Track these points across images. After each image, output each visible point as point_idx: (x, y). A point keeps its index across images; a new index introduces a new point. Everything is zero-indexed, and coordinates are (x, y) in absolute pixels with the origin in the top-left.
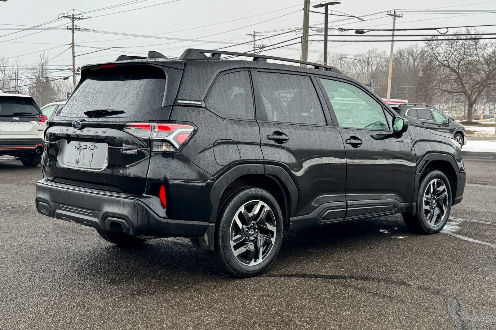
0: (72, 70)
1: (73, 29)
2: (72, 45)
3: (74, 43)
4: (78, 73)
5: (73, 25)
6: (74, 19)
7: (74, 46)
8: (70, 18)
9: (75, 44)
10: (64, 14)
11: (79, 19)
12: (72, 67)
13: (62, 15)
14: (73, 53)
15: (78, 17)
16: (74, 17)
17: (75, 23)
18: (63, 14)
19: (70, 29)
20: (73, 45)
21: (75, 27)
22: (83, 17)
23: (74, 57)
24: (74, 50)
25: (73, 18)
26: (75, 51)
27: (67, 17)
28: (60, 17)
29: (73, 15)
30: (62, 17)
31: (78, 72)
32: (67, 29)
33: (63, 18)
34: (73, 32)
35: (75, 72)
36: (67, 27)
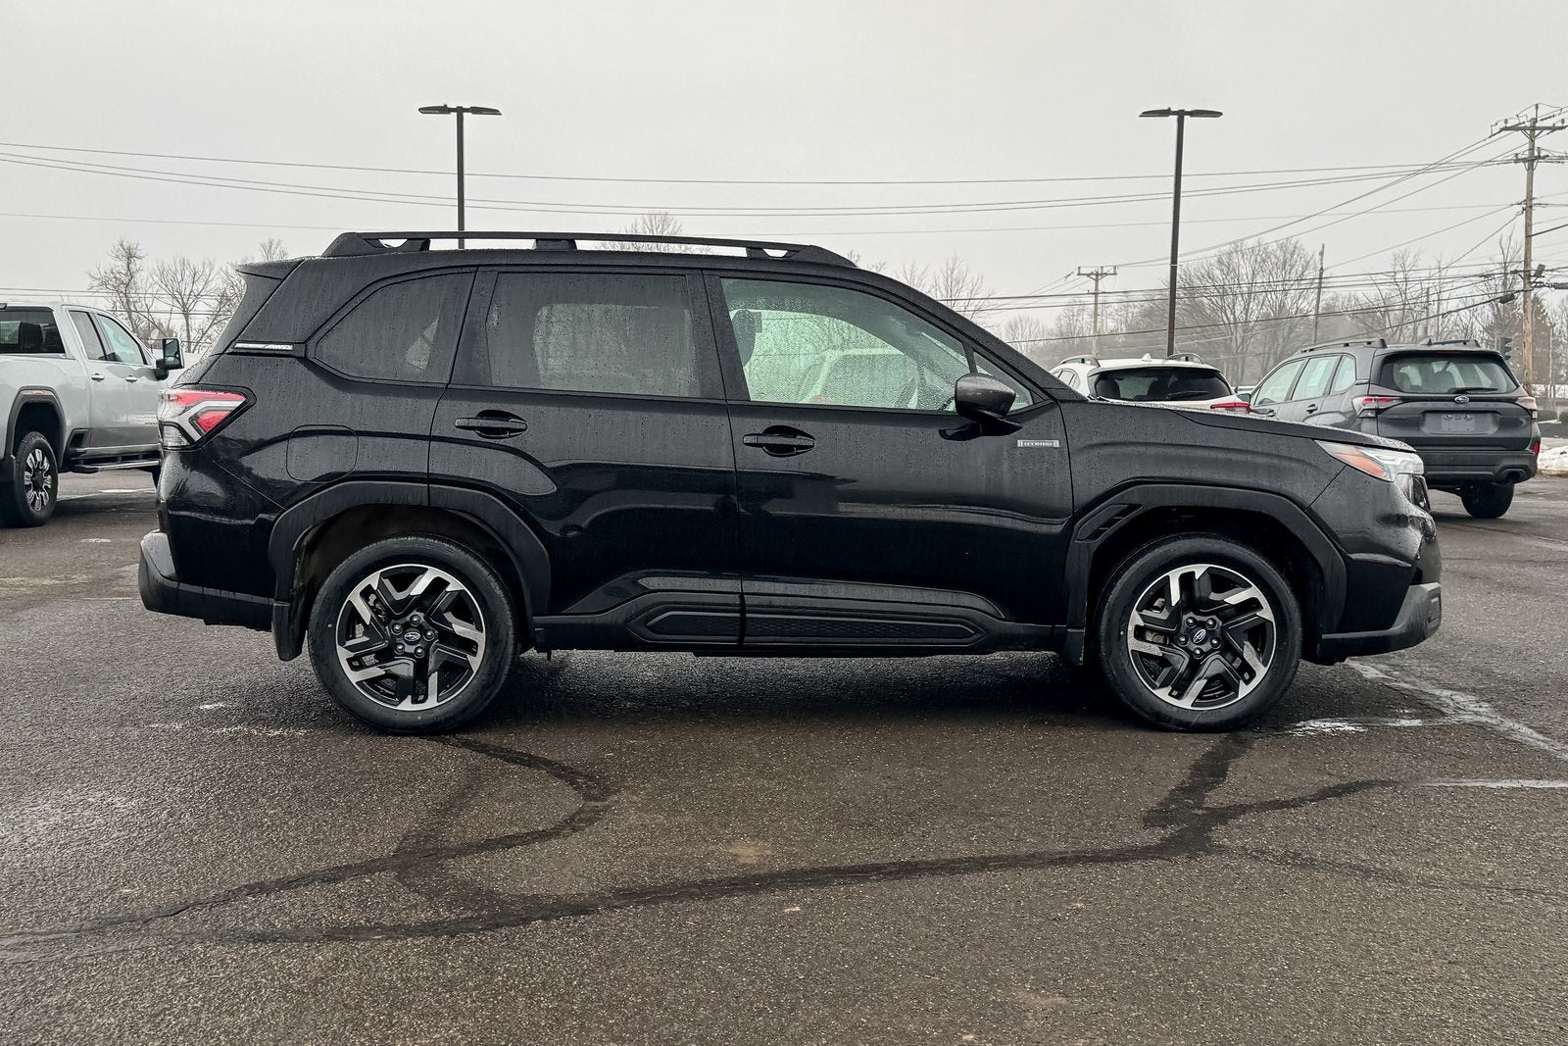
0: (1522, 274)
1: (1532, 160)
2: (1524, 206)
3: (1532, 199)
4: (1540, 283)
5: (1532, 149)
6: (1537, 132)
7: (1531, 207)
8: (1524, 129)
9: (1534, 202)
10: (1506, 121)
11: (1553, 129)
12: (1521, 267)
13: (1502, 125)
14: (1528, 226)
15: (1549, 123)
16: (1537, 125)
17: (1538, 143)
18: (1503, 122)
19: (1524, 160)
20: (1528, 206)
21: (1536, 154)
22: (1563, 121)
23: (1528, 237)
24: (1531, 220)
25: (1532, 130)
26: (1534, 220)
27: (1515, 128)
28: (1496, 129)
29: (1535, 120)
30: (1502, 130)
31: (1538, 280)
32: (1517, 161)
33: (1504, 133)
34: (1531, 169)
35: (1529, 279)
36: (1517, 155)
